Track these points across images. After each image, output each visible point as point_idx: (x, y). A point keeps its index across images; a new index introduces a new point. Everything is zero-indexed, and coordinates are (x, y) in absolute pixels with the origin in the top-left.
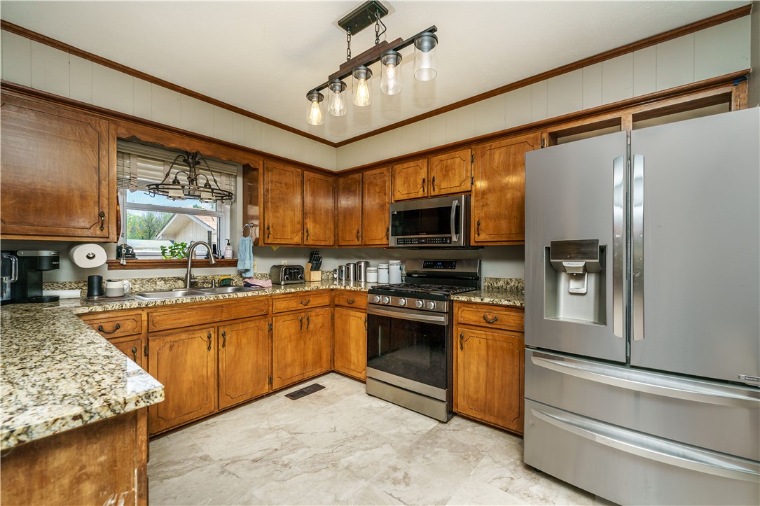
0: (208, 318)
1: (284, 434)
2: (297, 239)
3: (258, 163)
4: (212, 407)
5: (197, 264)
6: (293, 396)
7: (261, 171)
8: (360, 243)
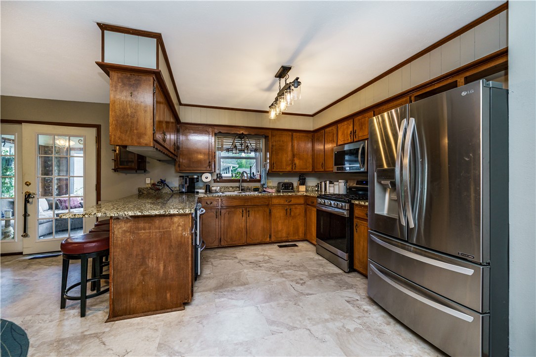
0: (242, 203)
1: (267, 258)
2: (289, 169)
3: (269, 133)
4: (243, 241)
5: (244, 181)
6: (280, 247)
7: (270, 136)
8: (323, 170)
